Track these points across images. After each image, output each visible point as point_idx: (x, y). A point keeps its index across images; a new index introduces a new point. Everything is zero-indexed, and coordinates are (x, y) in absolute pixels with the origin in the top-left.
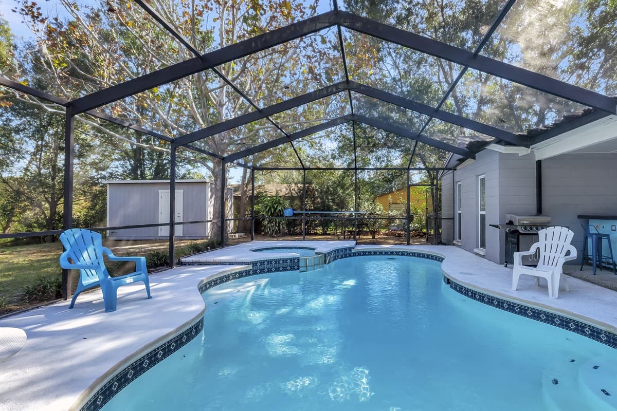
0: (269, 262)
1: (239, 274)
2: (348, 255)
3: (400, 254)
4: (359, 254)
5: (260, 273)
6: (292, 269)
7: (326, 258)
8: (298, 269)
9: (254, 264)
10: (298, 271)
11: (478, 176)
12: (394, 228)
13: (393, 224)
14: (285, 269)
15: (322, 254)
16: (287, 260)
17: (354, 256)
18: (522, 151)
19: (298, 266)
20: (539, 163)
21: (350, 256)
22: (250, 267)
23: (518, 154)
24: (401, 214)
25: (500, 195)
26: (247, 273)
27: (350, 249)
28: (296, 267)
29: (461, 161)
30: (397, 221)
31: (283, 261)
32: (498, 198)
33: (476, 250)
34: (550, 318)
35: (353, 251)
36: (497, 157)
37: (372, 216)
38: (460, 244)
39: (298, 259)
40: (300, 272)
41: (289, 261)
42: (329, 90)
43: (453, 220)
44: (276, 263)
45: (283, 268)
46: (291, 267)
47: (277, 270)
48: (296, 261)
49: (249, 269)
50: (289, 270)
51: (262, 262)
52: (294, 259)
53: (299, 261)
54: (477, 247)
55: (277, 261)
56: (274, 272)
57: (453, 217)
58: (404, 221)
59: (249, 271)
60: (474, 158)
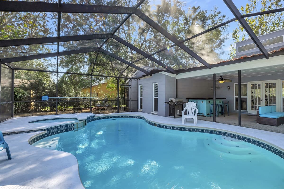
0: (57, 127)
1: (40, 137)
2: (92, 120)
3: (118, 117)
4: (97, 119)
5: (51, 135)
6: (70, 130)
7: (85, 122)
8: (74, 130)
9: (48, 130)
10: (74, 131)
11: (153, 83)
12: (98, 105)
13: (98, 104)
14: (66, 131)
15: (84, 120)
16: (67, 125)
17: (95, 120)
18: (172, 75)
19: (74, 128)
20: (177, 80)
21: (93, 120)
22: (46, 132)
23: (171, 76)
24: (100, 99)
25: (166, 91)
26: (44, 136)
27: (93, 116)
28: (72, 129)
29: (144, 76)
30: (99, 102)
31: (60, 127)
32: (165, 92)
33: (152, 113)
34: (198, 130)
35: (94, 118)
36: (165, 77)
37: (85, 100)
38: (142, 111)
39: (74, 124)
40: (75, 131)
41: (68, 126)
42: (103, 36)
43: (137, 101)
44: (60, 128)
45: (65, 130)
46: (69, 129)
47: (61, 132)
48: (73, 125)
49: (45, 133)
50: (69, 131)
51: (52, 128)
52: (71, 124)
53: (74, 125)
54: (152, 111)
55: (61, 127)
56: (59, 133)
57: (137, 99)
58: (104, 102)
59: (45, 134)
60: (152, 76)
